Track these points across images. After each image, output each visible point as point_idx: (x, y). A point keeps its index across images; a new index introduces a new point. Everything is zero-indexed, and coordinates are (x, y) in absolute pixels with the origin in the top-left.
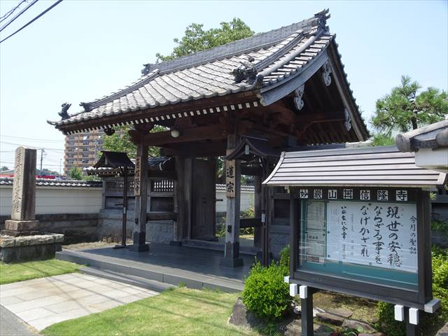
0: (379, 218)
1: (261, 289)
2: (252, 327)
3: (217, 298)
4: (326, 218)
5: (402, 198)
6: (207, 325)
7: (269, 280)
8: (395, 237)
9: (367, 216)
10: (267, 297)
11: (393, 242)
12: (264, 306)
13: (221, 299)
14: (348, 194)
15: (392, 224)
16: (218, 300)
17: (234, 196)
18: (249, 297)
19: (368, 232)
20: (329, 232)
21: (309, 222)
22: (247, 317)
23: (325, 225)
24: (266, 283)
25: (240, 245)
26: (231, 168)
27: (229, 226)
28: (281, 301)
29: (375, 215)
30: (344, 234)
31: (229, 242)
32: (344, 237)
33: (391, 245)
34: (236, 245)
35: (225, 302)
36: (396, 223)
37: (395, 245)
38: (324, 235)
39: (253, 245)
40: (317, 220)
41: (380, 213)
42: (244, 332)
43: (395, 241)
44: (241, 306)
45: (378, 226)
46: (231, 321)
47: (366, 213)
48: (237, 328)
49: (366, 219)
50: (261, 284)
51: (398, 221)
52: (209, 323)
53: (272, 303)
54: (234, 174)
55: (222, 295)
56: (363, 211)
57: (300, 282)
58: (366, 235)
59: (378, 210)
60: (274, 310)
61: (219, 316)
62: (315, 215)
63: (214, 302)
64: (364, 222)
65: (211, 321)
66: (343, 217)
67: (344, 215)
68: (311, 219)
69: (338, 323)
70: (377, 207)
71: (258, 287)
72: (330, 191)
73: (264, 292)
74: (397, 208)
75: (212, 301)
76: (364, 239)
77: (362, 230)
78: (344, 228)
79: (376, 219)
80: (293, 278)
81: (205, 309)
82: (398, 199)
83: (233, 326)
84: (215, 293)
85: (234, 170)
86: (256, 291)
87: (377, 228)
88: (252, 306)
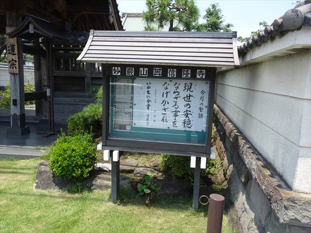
0: (177, 92)
1: (70, 157)
2: (61, 188)
3: (14, 166)
4: (132, 93)
5: (201, 76)
6: (13, 196)
7: (76, 148)
8: (189, 106)
9: (168, 91)
10: (76, 163)
11: (187, 111)
12: (74, 170)
13: (18, 166)
14: (158, 72)
15: (187, 97)
16: (16, 169)
17: (18, 72)
18: (58, 165)
19: (168, 103)
20: (135, 105)
21: (117, 96)
22: (54, 181)
23: (132, 99)
24: (73, 150)
25: (26, 115)
26: (13, 46)
27: (13, 100)
28: (87, 164)
29: (174, 89)
30: (148, 106)
31: (15, 114)
32: (148, 108)
33: (185, 113)
34: (23, 116)
35: (23, 169)
36: (190, 96)
37: (188, 112)
38: (131, 107)
39: (34, 114)
40: (125, 94)
41: (178, 88)
42: (53, 194)
43: (188, 110)
44: (46, 172)
45: (176, 98)
46: (37, 187)
47: (167, 88)
48: (45, 192)
49: (167, 93)
50: (69, 152)
51: (192, 94)
52: (14, 194)
53: (81, 167)
54: (16, 51)
55: (17, 162)
56: (165, 86)
57: (112, 149)
58: (167, 106)
59: (177, 86)
60: (82, 172)
61: (22, 183)
62: (123, 90)
63: (11, 170)
64: (165, 95)
65: (16, 191)
66: (148, 91)
67: (149, 90)
68: (119, 94)
69: (131, 171)
70: (176, 83)
71: (66, 155)
72: (141, 69)
73: (73, 158)
74: (191, 84)
75: (9, 170)
76: (165, 109)
77: (163, 101)
78: (149, 101)
79: (174, 93)
80: (106, 145)
81: (4, 180)
82: (198, 77)
83: (40, 191)
84: (9, 162)
85: (16, 47)
86: (65, 159)
87: (175, 100)
88: (62, 172)
